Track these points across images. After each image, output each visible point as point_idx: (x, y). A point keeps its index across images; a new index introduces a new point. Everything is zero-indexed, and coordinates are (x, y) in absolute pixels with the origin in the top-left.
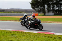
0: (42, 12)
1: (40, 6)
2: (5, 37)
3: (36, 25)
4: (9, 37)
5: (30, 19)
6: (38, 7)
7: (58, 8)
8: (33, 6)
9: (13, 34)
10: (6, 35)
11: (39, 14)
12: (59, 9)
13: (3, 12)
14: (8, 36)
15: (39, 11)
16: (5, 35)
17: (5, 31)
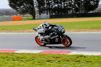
1: (26, 3)
6: (22, 4)
7: (56, 5)
8: (12, 3)
12: (59, 6)
15: (23, 12)
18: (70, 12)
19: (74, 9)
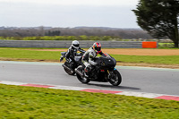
0: (170, 38)
1: (164, 21)
2: (63, 110)
3: (104, 72)
4: (74, 108)
5: (88, 55)
6: (157, 21)
8: (142, 20)
9: (84, 99)
10: (66, 103)
11: (160, 44)
13: (57, 37)
14: (70, 107)
15: (159, 35)
16: (63, 102)
17: (61, 93)
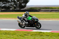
18: (11, 9)
19: (13, 7)
